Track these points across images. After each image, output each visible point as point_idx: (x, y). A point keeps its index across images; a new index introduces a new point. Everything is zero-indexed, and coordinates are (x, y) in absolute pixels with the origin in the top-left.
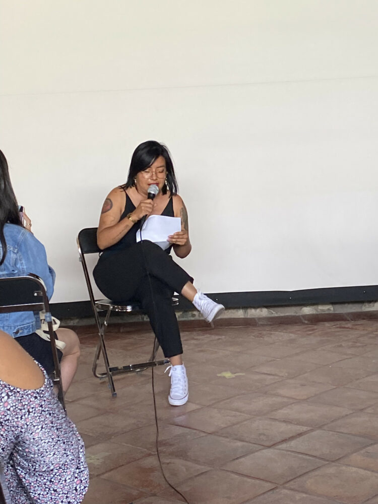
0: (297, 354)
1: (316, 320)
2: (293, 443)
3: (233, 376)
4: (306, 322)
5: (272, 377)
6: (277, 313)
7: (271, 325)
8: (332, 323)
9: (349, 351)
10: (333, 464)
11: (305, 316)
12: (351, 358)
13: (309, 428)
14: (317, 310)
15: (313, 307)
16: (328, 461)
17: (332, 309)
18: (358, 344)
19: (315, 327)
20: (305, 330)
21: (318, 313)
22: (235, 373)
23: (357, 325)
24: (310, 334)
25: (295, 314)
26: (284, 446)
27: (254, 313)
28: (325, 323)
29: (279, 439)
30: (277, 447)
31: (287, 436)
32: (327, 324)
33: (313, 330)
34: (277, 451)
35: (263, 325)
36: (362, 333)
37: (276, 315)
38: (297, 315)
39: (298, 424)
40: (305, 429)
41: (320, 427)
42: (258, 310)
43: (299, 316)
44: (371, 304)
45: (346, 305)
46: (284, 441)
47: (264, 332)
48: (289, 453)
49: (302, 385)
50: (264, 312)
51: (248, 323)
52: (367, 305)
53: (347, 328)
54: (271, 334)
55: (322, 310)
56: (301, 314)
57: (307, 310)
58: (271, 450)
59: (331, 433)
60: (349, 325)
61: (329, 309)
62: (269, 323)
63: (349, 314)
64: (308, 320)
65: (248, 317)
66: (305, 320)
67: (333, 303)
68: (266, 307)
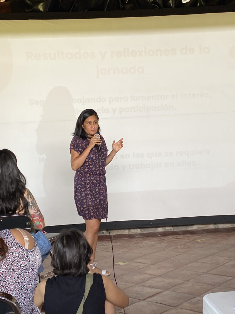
0: (156, 252)
1: (164, 234)
2: (154, 298)
3: (124, 264)
4: (160, 236)
5: (143, 264)
6: (145, 231)
7: (142, 237)
8: (173, 236)
9: (182, 250)
10: (175, 308)
11: (159, 233)
12: (182, 254)
13: (162, 290)
14: (165, 230)
15: (163, 228)
16: (172, 307)
17: (172, 229)
18: (185, 247)
19: (164, 238)
20: (159, 240)
21: (166, 231)
22: (124, 263)
23: (185, 237)
24: (162, 242)
25: (154, 232)
26: (150, 299)
27: (133, 231)
28: (169, 236)
29: (147, 296)
30: (147, 300)
31: (151, 295)
32: (170, 237)
33: (163, 240)
34: (146, 302)
35: (138, 238)
36: (188, 241)
37: (145, 232)
38: (155, 232)
39: (156, 288)
40: (160, 290)
41: (168, 290)
42: (135, 230)
43: (156, 233)
44: (192, 226)
45: (179, 227)
46: (150, 297)
47: (139, 241)
48: (152, 303)
49: (158, 268)
50: (138, 231)
51: (131, 236)
52: (190, 227)
53: (180, 239)
54: (142, 242)
55: (168, 230)
56: (157, 232)
57: (160, 230)
58: (144, 302)
59: (173, 292)
60: (181, 237)
61: (171, 229)
62: (141, 236)
63: (181, 231)
64: (160, 235)
65: (131, 233)
66: (159, 235)
67: (173, 226)
68: (140, 228)
